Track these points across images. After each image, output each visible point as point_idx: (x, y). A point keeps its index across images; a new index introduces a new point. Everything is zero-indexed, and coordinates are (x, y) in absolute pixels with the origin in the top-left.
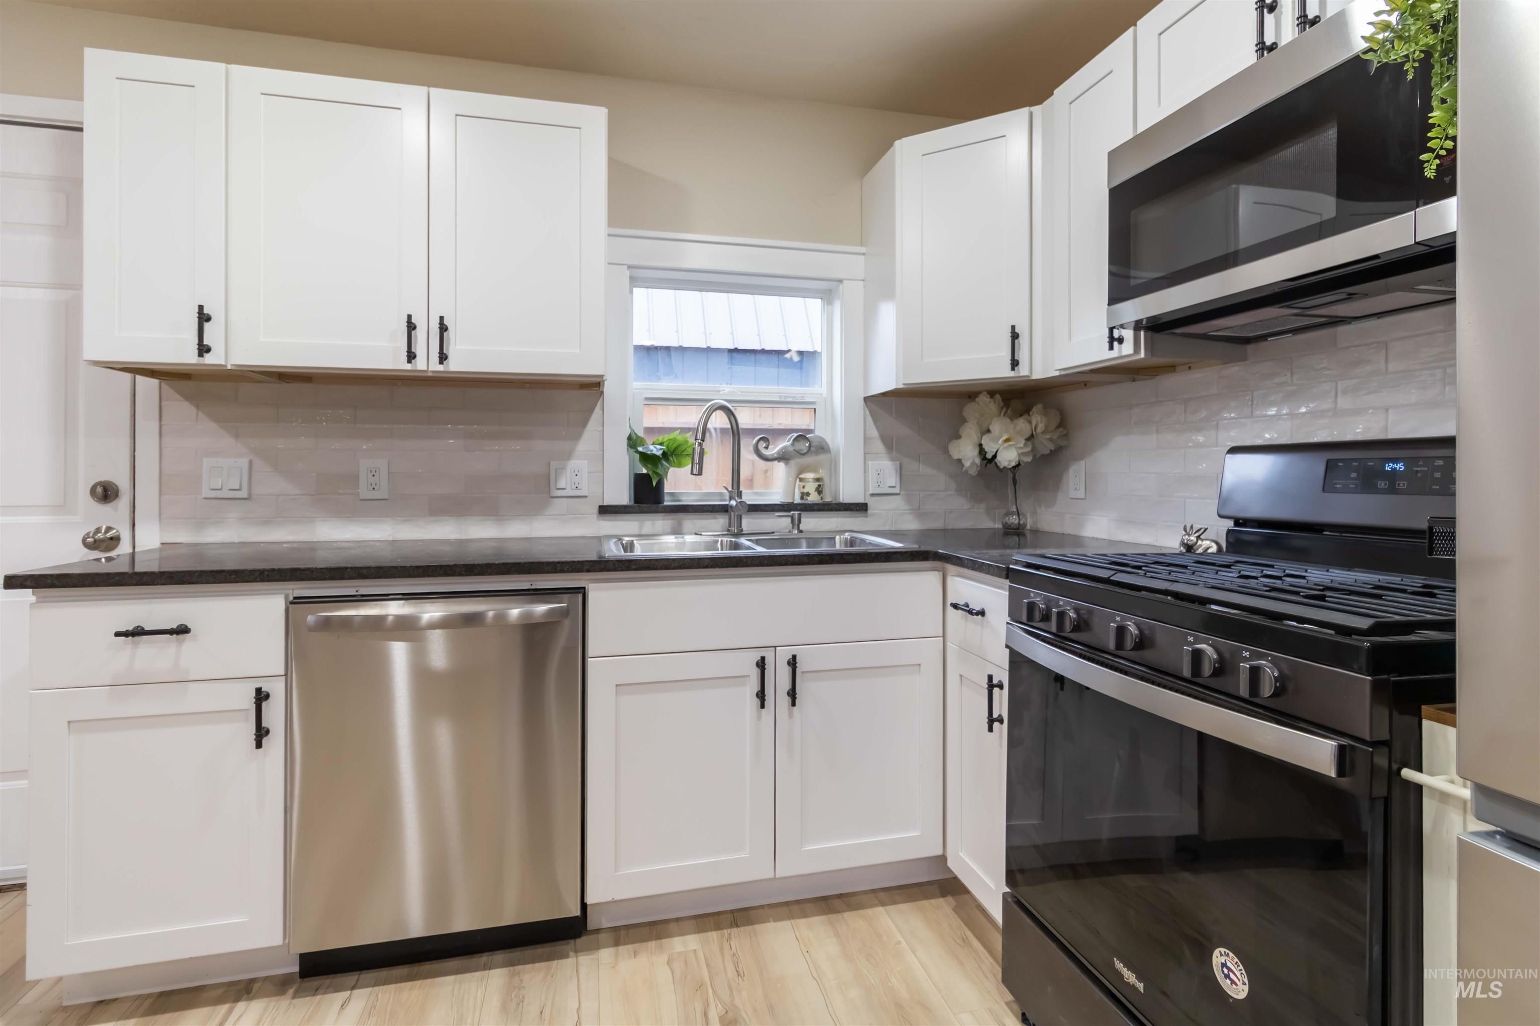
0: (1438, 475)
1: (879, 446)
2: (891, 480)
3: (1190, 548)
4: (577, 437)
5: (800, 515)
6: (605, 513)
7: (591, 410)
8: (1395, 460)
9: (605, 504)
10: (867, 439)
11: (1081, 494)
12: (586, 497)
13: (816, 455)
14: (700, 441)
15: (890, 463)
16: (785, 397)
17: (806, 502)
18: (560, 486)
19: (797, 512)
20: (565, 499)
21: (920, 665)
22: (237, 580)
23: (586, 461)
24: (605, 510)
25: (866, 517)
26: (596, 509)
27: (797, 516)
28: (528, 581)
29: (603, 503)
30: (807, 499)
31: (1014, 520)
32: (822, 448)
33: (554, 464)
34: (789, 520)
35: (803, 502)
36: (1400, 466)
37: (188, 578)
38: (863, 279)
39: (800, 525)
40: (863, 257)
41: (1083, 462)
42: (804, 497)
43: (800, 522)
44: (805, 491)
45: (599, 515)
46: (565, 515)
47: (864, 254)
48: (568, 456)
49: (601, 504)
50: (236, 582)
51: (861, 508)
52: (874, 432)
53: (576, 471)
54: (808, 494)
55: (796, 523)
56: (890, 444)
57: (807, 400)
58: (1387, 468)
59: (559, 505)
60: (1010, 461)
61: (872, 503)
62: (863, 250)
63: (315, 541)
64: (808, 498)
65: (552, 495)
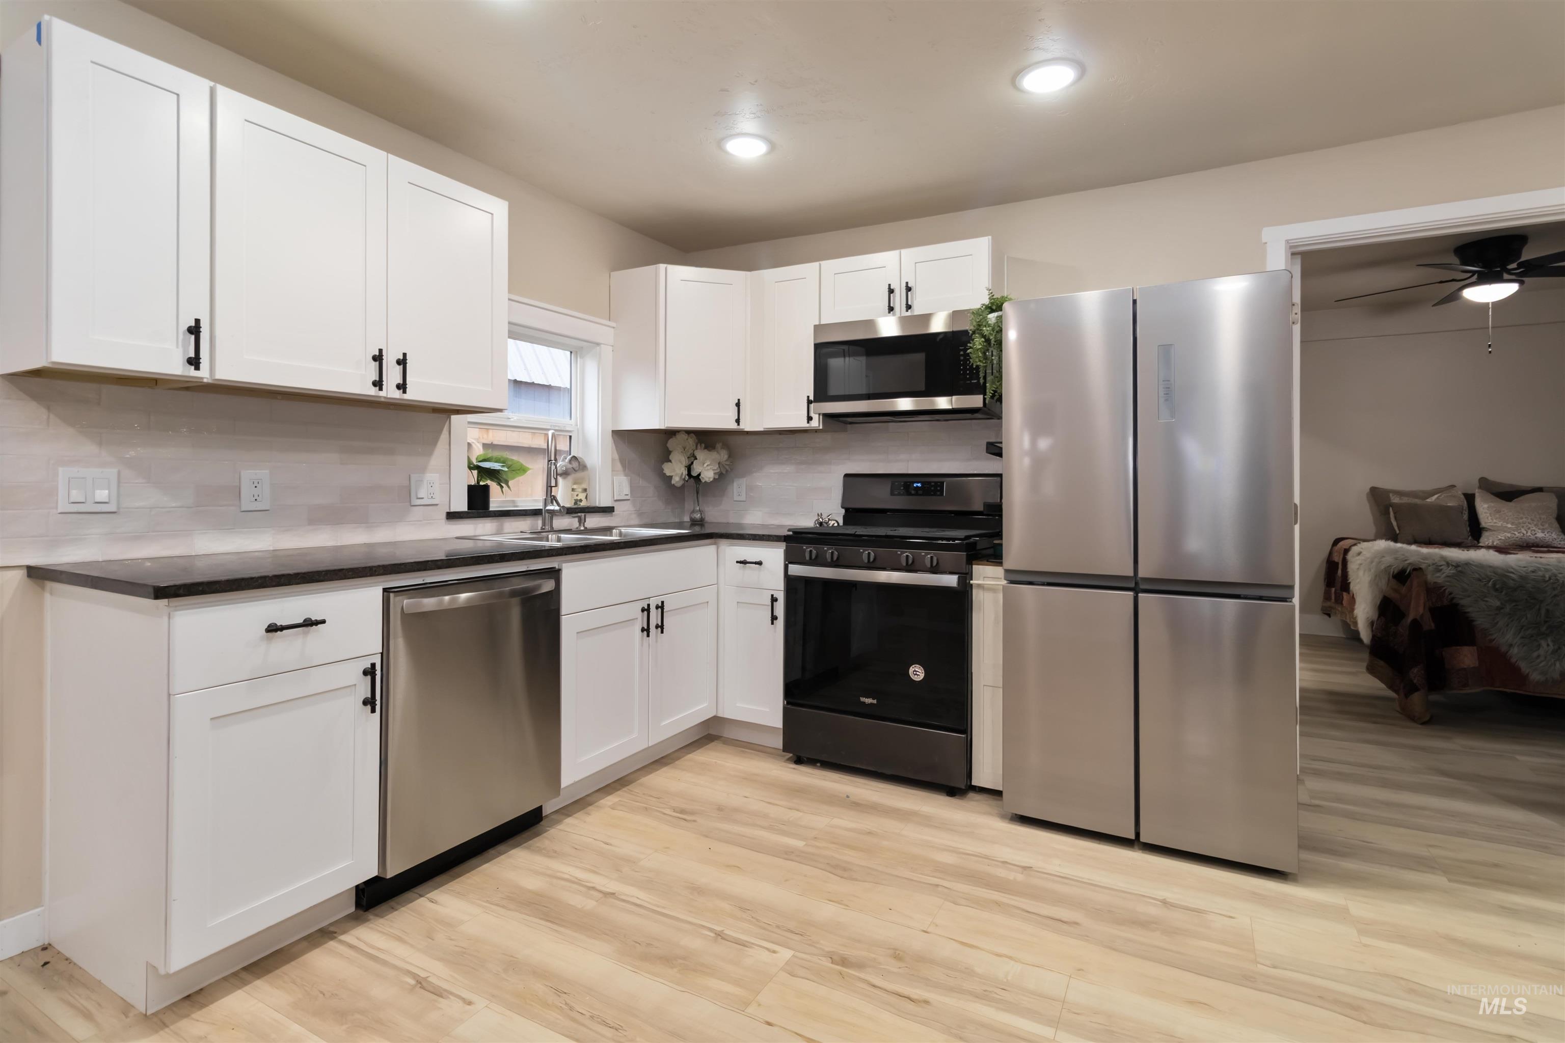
0: (933, 488)
1: (619, 466)
2: (627, 490)
3: (821, 524)
4: (430, 454)
5: (585, 516)
6: (453, 519)
7: (440, 431)
8: (918, 483)
9: (452, 511)
10: (613, 460)
11: (743, 498)
12: (437, 505)
13: (583, 472)
14: (554, 461)
15: (625, 478)
16: (554, 426)
17: (580, 506)
18: (420, 496)
19: (583, 514)
20: (421, 507)
21: (708, 602)
22: (354, 576)
23: (438, 475)
24: (452, 516)
25: (612, 516)
26: (444, 515)
27: (583, 517)
28: (526, 565)
29: (450, 510)
30: (580, 505)
31: (698, 516)
32: (583, 467)
33: (414, 477)
34: (577, 519)
35: (576, 506)
36: (919, 485)
37: (317, 577)
38: (612, 345)
39: (585, 523)
40: (612, 329)
41: (745, 479)
42: (578, 503)
43: (585, 521)
44: (579, 498)
45: (446, 520)
46: (421, 521)
47: (614, 328)
48: (423, 470)
49: (448, 511)
50: (353, 578)
51: (609, 510)
52: (616, 457)
53: (432, 483)
54: (581, 501)
55: (581, 521)
56: (626, 465)
57: (567, 429)
58: (915, 486)
59: (417, 513)
60: (709, 478)
61: (616, 505)
62: (613, 324)
63: (194, 554)
64: (581, 503)
65: (413, 504)
